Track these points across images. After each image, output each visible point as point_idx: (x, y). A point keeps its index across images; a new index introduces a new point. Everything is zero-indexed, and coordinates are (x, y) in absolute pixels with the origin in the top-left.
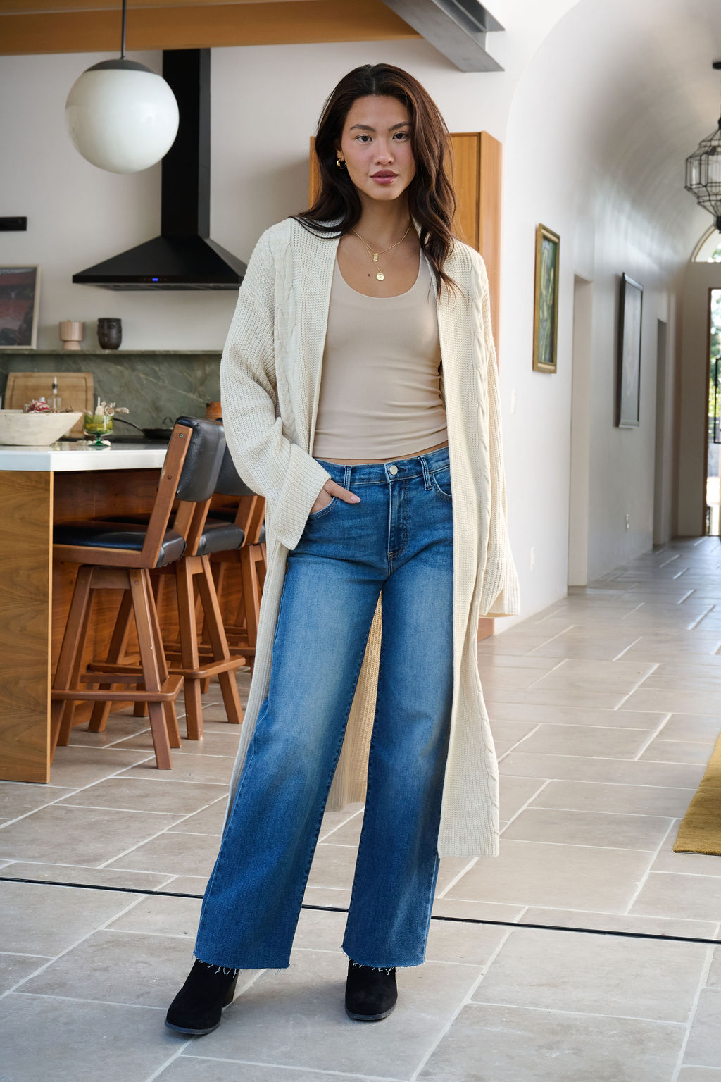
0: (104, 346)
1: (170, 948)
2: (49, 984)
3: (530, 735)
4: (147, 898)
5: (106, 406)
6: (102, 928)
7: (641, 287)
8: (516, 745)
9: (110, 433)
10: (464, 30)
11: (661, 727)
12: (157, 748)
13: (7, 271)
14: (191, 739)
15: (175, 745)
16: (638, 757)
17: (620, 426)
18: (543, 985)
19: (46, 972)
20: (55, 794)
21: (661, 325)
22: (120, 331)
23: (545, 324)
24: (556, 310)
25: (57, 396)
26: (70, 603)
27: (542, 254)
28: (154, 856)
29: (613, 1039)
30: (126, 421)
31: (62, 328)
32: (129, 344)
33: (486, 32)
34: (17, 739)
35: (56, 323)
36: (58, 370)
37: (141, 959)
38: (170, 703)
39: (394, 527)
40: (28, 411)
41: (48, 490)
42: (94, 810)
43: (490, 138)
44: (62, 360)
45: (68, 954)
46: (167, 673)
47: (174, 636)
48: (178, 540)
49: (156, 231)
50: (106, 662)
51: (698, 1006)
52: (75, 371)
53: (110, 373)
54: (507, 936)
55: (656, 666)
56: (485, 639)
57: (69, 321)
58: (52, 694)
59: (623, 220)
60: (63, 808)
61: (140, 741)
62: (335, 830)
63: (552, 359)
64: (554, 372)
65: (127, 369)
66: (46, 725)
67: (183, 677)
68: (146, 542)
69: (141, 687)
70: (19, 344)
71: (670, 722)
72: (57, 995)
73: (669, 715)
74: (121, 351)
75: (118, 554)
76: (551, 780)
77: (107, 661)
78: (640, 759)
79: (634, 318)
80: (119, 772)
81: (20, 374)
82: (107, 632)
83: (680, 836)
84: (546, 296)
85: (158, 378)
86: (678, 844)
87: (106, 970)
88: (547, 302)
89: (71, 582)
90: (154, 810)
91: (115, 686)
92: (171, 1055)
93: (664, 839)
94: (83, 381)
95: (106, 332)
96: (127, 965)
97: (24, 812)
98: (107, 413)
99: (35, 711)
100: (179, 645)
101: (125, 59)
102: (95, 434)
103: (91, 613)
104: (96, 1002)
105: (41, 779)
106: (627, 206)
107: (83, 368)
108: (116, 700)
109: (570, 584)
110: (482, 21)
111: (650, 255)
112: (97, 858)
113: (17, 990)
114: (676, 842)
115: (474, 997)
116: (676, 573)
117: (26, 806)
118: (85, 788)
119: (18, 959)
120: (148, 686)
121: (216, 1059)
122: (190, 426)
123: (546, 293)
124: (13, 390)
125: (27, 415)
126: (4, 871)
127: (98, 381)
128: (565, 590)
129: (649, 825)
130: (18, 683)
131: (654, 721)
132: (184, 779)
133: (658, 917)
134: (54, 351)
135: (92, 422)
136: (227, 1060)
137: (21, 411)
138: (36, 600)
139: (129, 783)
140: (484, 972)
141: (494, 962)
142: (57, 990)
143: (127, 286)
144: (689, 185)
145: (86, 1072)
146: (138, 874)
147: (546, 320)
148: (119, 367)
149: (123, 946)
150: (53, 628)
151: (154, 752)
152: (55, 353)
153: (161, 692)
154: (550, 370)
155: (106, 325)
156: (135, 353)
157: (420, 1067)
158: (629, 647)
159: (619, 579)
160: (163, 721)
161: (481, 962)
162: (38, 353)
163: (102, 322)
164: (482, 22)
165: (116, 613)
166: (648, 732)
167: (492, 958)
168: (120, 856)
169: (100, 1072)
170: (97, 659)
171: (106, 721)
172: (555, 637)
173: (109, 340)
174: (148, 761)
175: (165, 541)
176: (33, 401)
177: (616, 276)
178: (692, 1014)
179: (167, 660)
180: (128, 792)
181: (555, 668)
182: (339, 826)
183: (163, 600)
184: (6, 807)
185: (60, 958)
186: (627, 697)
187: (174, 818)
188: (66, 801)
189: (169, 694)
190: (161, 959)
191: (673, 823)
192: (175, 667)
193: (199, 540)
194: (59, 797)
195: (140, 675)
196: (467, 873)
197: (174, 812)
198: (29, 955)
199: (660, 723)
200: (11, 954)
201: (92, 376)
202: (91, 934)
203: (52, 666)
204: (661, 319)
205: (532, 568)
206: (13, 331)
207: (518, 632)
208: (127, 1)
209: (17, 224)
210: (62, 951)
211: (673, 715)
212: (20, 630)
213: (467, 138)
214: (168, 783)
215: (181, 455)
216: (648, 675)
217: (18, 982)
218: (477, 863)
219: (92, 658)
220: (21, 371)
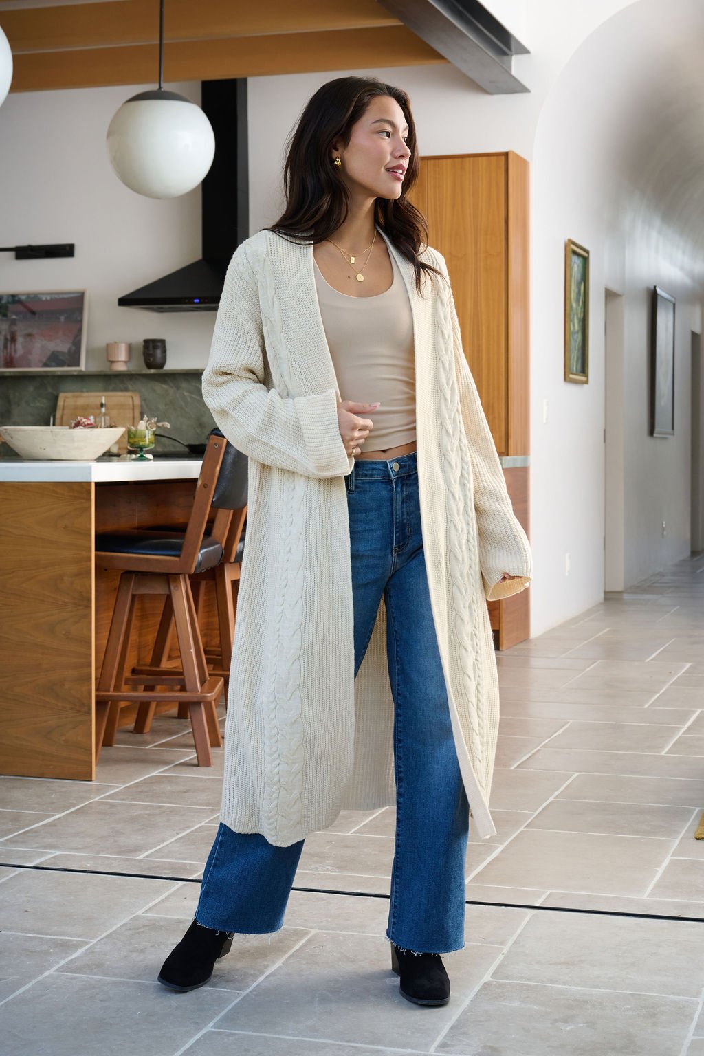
0: (149, 366)
2: (88, 965)
3: (561, 731)
4: (184, 885)
5: (148, 421)
6: (140, 913)
7: (673, 300)
8: (547, 741)
9: (152, 447)
10: (489, 53)
11: (689, 723)
12: (198, 746)
13: (56, 296)
15: (215, 743)
16: (666, 749)
17: (655, 435)
18: (561, 964)
19: (85, 954)
20: (99, 790)
21: (695, 336)
22: (164, 351)
23: (575, 337)
24: (586, 322)
25: (105, 415)
26: (112, 610)
27: (571, 269)
28: (193, 847)
29: (626, 1013)
30: (171, 437)
31: (109, 349)
32: (172, 364)
33: (512, 55)
34: (63, 738)
35: (104, 345)
36: (106, 390)
38: (210, 703)
39: (399, 522)
40: (74, 427)
41: (90, 500)
42: (136, 805)
43: (518, 157)
44: (110, 379)
45: (106, 937)
46: (207, 675)
47: (216, 641)
48: (216, 546)
49: (198, 255)
52: (122, 391)
53: (155, 391)
54: (528, 918)
55: (688, 665)
56: (522, 642)
57: (116, 343)
58: (96, 696)
59: (654, 235)
60: (107, 803)
61: (183, 741)
62: (366, 821)
63: (584, 370)
64: (587, 382)
65: (172, 387)
66: (91, 725)
67: (223, 679)
68: (184, 549)
69: (183, 689)
70: (69, 366)
71: (698, 719)
72: (95, 974)
73: (698, 712)
74: (165, 370)
75: (158, 560)
76: (578, 774)
77: (151, 665)
78: (667, 753)
79: (667, 330)
80: (160, 771)
81: (70, 394)
82: (151, 638)
83: (702, 824)
84: (577, 309)
86: (699, 832)
87: (142, 951)
88: (577, 315)
89: (115, 589)
90: (194, 804)
91: (159, 687)
92: (201, 1029)
93: (686, 828)
94: (131, 400)
95: (151, 352)
96: (163, 946)
97: (69, 808)
98: (149, 428)
99: (80, 711)
100: (220, 649)
101: (162, 90)
102: (138, 448)
103: (134, 618)
104: (132, 980)
105: (87, 777)
106: (657, 221)
107: (130, 387)
108: (161, 702)
109: (608, 590)
110: (508, 45)
111: (682, 268)
112: (137, 849)
113: (57, 970)
114: (698, 830)
115: (495, 975)
117: (72, 802)
118: (130, 784)
119: (59, 942)
120: (188, 688)
121: (244, 1033)
123: (576, 307)
124: (63, 409)
125: (72, 430)
126: (49, 861)
127: (144, 399)
128: (602, 595)
129: (670, 815)
130: (64, 685)
131: (684, 717)
133: (677, 900)
134: (101, 371)
135: (135, 437)
136: (254, 1034)
137: (68, 427)
138: (80, 606)
139: (170, 780)
140: (505, 951)
141: (515, 943)
142: (95, 970)
143: (170, 308)
145: (120, 1044)
146: (175, 863)
147: (578, 333)
148: (164, 386)
150: (96, 633)
151: (195, 751)
152: (103, 373)
153: (201, 692)
154: (582, 380)
155: (151, 345)
156: (179, 372)
157: (439, 1039)
158: (662, 649)
159: (657, 585)
160: (203, 720)
161: (502, 943)
162: (87, 373)
163: (148, 343)
164: (509, 47)
165: (158, 619)
166: (677, 728)
167: (514, 938)
168: (160, 847)
169: (133, 1044)
170: (141, 663)
171: (150, 722)
172: (591, 639)
173: (154, 360)
174: (190, 760)
175: (202, 547)
177: (648, 290)
179: (207, 663)
180: (169, 788)
181: (588, 669)
182: (371, 818)
184: (52, 803)
185: (99, 941)
186: (658, 695)
187: (213, 811)
188: (109, 797)
189: (209, 695)
191: (696, 812)
192: (214, 669)
193: (237, 547)
194: (103, 794)
195: (182, 677)
196: (493, 860)
197: (213, 807)
198: (70, 938)
199: (689, 719)
200: (52, 937)
201: (138, 395)
202: (129, 918)
203: (96, 669)
204: (694, 330)
205: (567, 574)
206: (63, 353)
207: (554, 635)
208: (165, 35)
209: (65, 251)
210: (101, 935)
211: (702, 712)
212: (64, 634)
213: (495, 158)
214: (209, 779)
215: (217, 465)
216: (679, 675)
217: (58, 963)
218: (503, 851)
219: (136, 661)
220: (71, 391)
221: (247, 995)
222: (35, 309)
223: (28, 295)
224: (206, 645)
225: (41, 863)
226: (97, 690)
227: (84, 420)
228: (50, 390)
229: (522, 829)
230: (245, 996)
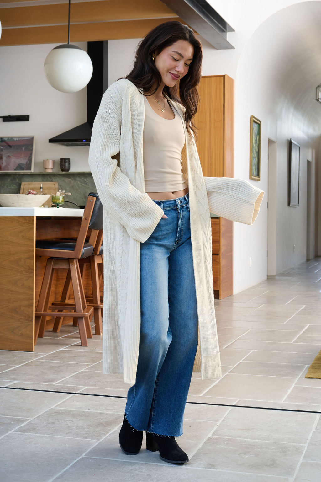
0: (62, 170)
1: (82, 415)
2: (28, 429)
3: (246, 333)
4: (73, 396)
5: (61, 192)
6: (53, 407)
7: (299, 145)
8: (239, 337)
9: (63, 203)
10: (217, 30)
11: (304, 330)
12: (82, 339)
13: (21, 139)
14: (97, 335)
15: (90, 337)
16: (293, 341)
17: (290, 206)
18: (243, 430)
19: (28, 424)
20: (36, 356)
21: (309, 162)
22: (69, 164)
23: (255, 159)
24: (260, 153)
26: (43, 276)
27: (253, 129)
28: (78, 380)
29: (273, 450)
30: (72, 202)
31: (44, 162)
32: (73, 169)
33: (227, 32)
34: (20, 332)
35: (42, 160)
36: (43, 181)
37: (69, 419)
38: (87, 317)
39: (180, 229)
40: (28, 194)
41: (34, 224)
42: (52, 362)
43: (229, 77)
44: (45, 176)
45: (37, 417)
46: (86, 306)
47: (91, 292)
48: (91, 247)
49: (85, 120)
50: (60, 302)
51: (311, 438)
52: (50, 181)
53: (65, 182)
54: (229, 410)
55: (304, 306)
56: (229, 296)
57: (47, 160)
58: (35, 314)
59: (290, 115)
60: (39, 361)
61: (75, 336)
63: (258, 174)
64: (260, 180)
65: (72, 180)
66: (33, 326)
67: (93, 307)
68: (76, 247)
69: (75, 311)
70: (26, 170)
71: (308, 328)
72: (32, 433)
73: (308, 325)
74: (70, 172)
75: (64, 252)
76: (253, 351)
78: (294, 342)
79: (296, 159)
80: (64, 348)
82: (61, 289)
83: (309, 372)
84: (255, 147)
85: (86, 184)
86: (307, 375)
87: (53, 423)
88: (255, 149)
89: (45, 266)
90: (79, 362)
91: (64, 310)
92: (79, 456)
93: (301, 374)
94: (54, 186)
95: (63, 164)
96: (63, 421)
97: (22, 363)
98: (61, 195)
99: (28, 320)
100: (92, 295)
101: (69, 44)
102: (56, 204)
103: (53, 280)
104: (48, 435)
105: (31, 350)
106: (292, 110)
107: (54, 180)
108: (65, 318)
109: (268, 275)
112: (53, 380)
113: (14, 431)
115: (213, 434)
116: (316, 270)
117: (23, 360)
118: (50, 353)
119: (16, 419)
120: (77, 311)
121: (99, 458)
122: (95, 197)
123: (255, 146)
124: (23, 190)
125: (27, 196)
126: (12, 385)
127: (60, 185)
128: (266, 277)
129: (294, 368)
130: (21, 308)
131: (302, 327)
132: (93, 350)
133: (296, 404)
134: (41, 172)
135: (55, 199)
137: (25, 194)
138: (28, 272)
139: (68, 352)
140: (218, 424)
141: (223, 421)
142: (32, 431)
143: (72, 144)
144: (317, 99)
146: (69, 386)
147: (256, 157)
148: (69, 179)
149: (62, 414)
150: (36, 285)
151: (80, 340)
153: (83, 313)
154: (257, 179)
156: (76, 173)
158: (293, 299)
159: (290, 273)
160: (84, 325)
161: (217, 421)
162: (34, 173)
163: (62, 160)
164: (225, 28)
165: (64, 281)
166: (299, 332)
167: (222, 419)
168: (63, 380)
170: (56, 300)
171: (60, 328)
172: (261, 295)
173: (65, 167)
174: (78, 343)
175: (84, 247)
176: (30, 190)
177: (288, 140)
178: (308, 441)
179: (86, 301)
180: (68, 355)
181: (259, 308)
183: (85, 276)
184: (15, 361)
185: (34, 419)
186: (290, 318)
187: (87, 365)
188: (41, 359)
189: (87, 314)
190: (78, 419)
191: (306, 367)
192: (90, 303)
193: (100, 248)
194: (38, 357)
195: (75, 306)
196: (214, 386)
197: (87, 363)
198: (21, 418)
199: (304, 328)
200: (13, 417)
201: (57, 183)
202: (48, 409)
203: (36, 302)
204: (309, 160)
205: (250, 266)
206: (23, 164)
207: (245, 294)
208: (71, 20)
209: (25, 118)
210: (35, 416)
211: (310, 325)
212: (21, 285)
213: (219, 77)
214: (86, 352)
215: (91, 209)
216: (300, 310)
217: (15, 428)
218: (218, 383)
219: (54, 299)
220: (27, 182)
221: (101, 442)
222: (10, 144)
223: (8, 138)
224: (86, 294)
225: (8, 386)
226: (36, 311)
227: (32, 191)
228: (17, 181)
229: (227, 373)
230: (100, 443)
